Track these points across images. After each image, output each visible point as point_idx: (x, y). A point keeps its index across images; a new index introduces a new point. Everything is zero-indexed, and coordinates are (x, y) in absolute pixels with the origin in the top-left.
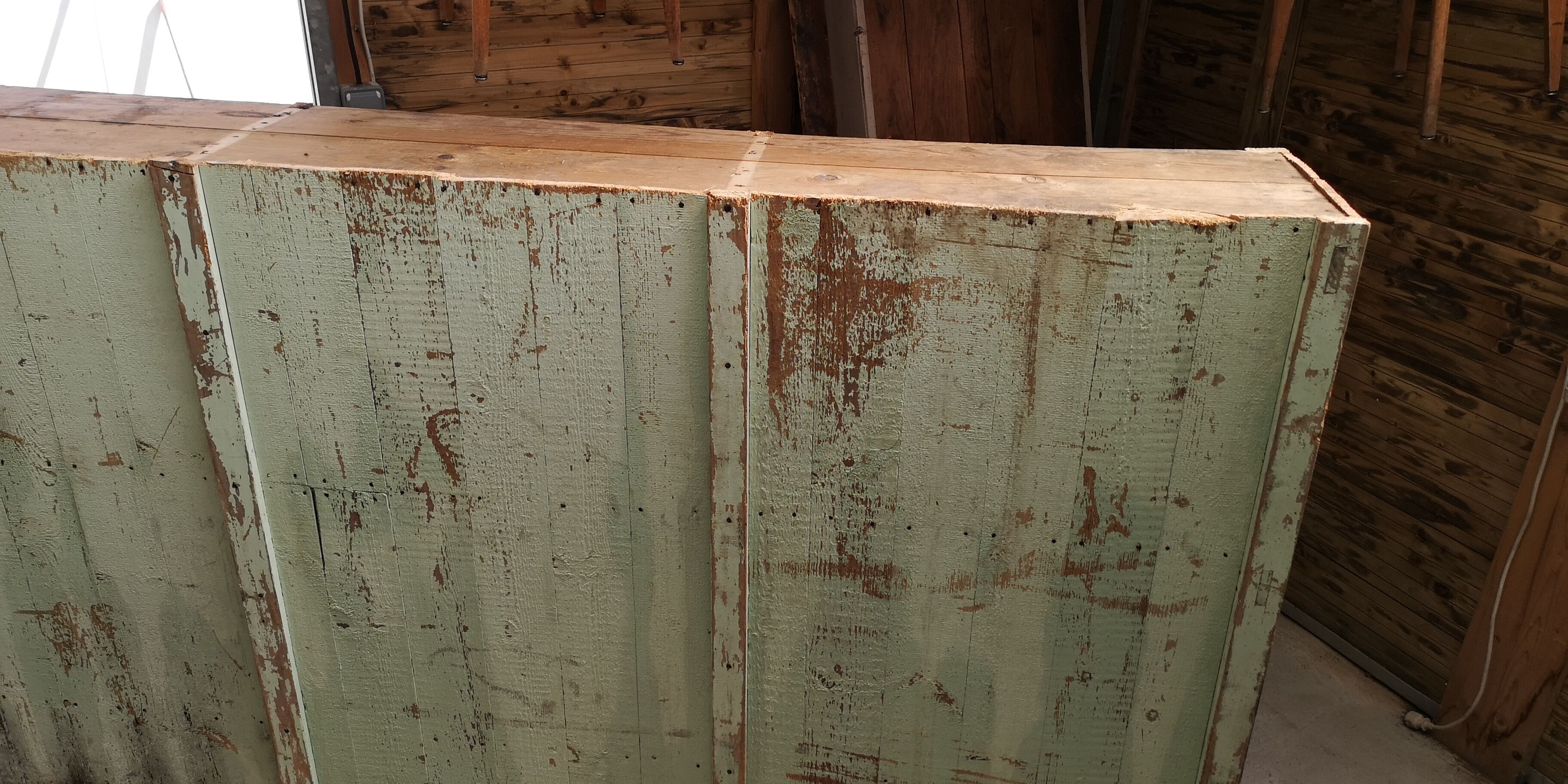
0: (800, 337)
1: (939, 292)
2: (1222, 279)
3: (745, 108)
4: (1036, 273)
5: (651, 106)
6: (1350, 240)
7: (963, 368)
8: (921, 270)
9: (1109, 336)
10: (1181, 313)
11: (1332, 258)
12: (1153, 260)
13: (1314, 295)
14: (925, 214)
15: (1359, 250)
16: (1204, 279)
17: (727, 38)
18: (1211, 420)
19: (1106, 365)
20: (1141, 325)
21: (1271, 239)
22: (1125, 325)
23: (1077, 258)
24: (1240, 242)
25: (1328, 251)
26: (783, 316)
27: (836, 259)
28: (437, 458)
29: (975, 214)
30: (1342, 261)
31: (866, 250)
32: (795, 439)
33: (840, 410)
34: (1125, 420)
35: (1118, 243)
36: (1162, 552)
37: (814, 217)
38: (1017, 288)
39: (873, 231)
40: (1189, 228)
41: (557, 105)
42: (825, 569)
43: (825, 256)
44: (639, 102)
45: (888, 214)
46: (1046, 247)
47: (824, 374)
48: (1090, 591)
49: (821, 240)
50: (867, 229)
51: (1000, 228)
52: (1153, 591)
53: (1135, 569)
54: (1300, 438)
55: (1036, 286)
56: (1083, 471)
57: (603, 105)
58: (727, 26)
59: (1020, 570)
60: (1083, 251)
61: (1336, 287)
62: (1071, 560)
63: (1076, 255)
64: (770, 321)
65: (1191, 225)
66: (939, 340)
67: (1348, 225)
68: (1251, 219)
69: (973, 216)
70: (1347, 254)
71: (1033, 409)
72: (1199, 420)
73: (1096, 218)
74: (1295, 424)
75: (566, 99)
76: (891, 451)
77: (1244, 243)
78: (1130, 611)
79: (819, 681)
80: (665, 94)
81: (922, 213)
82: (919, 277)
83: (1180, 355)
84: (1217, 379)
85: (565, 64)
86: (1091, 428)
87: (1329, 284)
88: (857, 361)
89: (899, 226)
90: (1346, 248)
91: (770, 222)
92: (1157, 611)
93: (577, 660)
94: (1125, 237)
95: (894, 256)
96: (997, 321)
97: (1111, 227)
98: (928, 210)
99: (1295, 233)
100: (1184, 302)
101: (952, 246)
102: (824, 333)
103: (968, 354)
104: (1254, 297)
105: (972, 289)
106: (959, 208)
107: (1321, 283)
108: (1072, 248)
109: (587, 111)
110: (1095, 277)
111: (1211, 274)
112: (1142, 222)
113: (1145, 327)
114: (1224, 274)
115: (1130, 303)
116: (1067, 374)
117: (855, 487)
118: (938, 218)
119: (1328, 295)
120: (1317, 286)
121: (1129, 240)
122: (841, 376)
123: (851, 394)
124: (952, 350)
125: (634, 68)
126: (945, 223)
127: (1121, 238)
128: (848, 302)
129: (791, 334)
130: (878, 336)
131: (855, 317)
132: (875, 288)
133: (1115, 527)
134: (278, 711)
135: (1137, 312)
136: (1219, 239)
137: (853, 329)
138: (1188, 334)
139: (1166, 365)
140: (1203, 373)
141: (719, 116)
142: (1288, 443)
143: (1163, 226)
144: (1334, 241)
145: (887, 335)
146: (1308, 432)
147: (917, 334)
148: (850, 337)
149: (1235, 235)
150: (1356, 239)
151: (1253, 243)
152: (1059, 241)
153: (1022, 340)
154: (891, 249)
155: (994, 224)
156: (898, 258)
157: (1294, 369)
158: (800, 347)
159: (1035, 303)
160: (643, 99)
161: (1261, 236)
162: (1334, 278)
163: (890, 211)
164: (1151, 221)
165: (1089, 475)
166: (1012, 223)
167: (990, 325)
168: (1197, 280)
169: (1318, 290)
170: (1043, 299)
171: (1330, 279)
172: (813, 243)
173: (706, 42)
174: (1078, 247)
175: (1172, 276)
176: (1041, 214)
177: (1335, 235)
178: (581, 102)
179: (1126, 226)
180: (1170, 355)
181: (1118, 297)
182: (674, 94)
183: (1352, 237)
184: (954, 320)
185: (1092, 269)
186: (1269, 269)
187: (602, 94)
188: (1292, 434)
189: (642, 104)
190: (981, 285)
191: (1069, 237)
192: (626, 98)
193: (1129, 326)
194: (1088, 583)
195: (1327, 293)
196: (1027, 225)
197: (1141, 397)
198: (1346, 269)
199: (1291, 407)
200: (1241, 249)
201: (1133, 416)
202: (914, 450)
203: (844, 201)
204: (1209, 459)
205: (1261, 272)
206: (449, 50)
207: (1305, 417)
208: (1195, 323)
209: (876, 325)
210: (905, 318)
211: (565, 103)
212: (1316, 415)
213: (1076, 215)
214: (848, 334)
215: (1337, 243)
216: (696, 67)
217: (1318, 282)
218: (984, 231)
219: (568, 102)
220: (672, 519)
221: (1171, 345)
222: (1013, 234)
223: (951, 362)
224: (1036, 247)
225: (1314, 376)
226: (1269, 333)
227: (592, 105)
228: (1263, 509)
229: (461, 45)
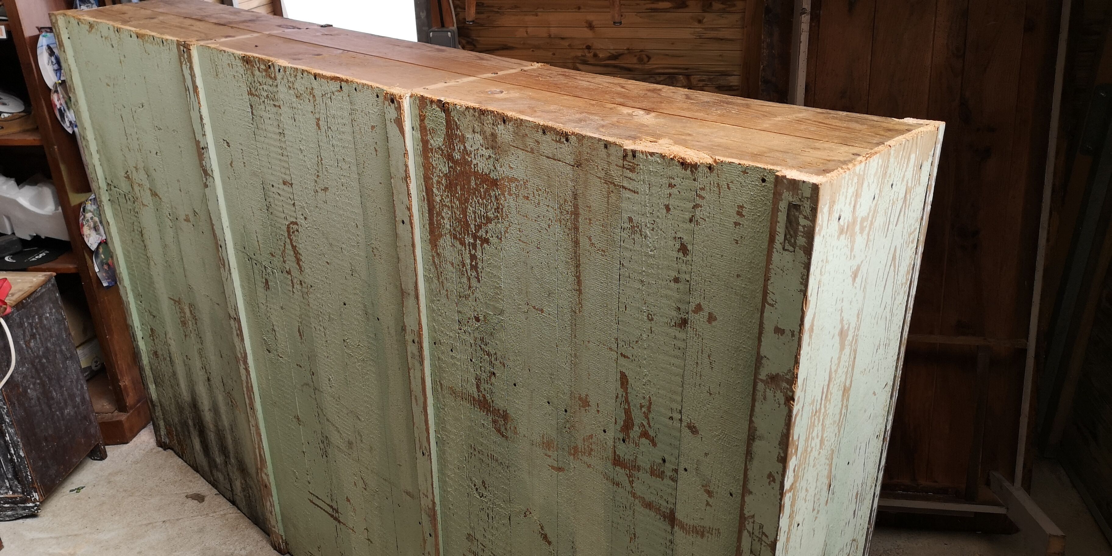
0: (443, 210)
1: (516, 190)
2: (707, 219)
3: (735, 73)
4: (574, 186)
5: (654, 64)
6: (802, 197)
7: (535, 259)
8: (503, 171)
9: (627, 254)
10: (678, 246)
11: (788, 214)
12: (654, 190)
13: (775, 250)
14: (502, 123)
15: (811, 210)
16: (693, 216)
17: (724, 16)
18: (709, 356)
19: (628, 281)
20: (649, 250)
21: (744, 186)
22: (637, 247)
23: (600, 178)
24: (718, 184)
25: (783, 206)
26: (433, 192)
27: (456, 152)
28: (292, 253)
29: (532, 127)
30: (797, 219)
31: (472, 147)
32: (447, 290)
33: (469, 274)
34: (645, 336)
35: (627, 169)
36: (681, 471)
37: (441, 115)
38: (563, 197)
39: (474, 132)
40: (677, 163)
41: (582, 56)
42: (471, 400)
43: (450, 148)
44: (646, 59)
45: (481, 119)
46: (578, 164)
47: (458, 243)
48: (632, 487)
49: (447, 134)
50: (471, 130)
51: (547, 142)
52: (678, 506)
53: (662, 480)
54: (775, 396)
55: (575, 199)
56: (619, 375)
57: (617, 59)
58: (724, 6)
59: (584, 449)
60: (603, 172)
61: (794, 245)
62: (617, 453)
63: (599, 175)
64: (427, 194)
65: (679, 161)
66: (520, 231)
67: (799, 181)
68: (725, 163)
69: (530, 129)
70: (801, 213)
71: (582, 307)
72: (700, 353)
73: (610, 143)
74: (769, 380)
75: (589, 53)
76: (499, 316)
77: (722, 187)
78: (662, 519)
79: (474, 490)
80: (667, 55)
81: (501, 121)
82: (503, 176)
83: (680, 286)
84: (711, 318)
85: (591, 26)
86: (622, 337)
87: (787, 241)
88: (475, 237)
89: (488, 129)
90: (800, 206)
91: (420, 116)
92: (682, 527)
93: (360, 417)
94: (631, 164)
95: (487, 155)
96: (553, 224)
97: (621, 154)
98: (505, 120)
99: (763, 184)
100: (679, 235)
101: (520, 152)
102: (455, 210)
103: (538, 248)
104: (734, 242)
105: (535, 192)
106: (522, 120)
107: (780, 238)
108: (596, 168)
109: (604, 62)
110: (613, 197)
111: (698, 212)
112: (642, 152)
113: (652, 253)
114: (708, 215)
115: (640, 227)
116: (602, 283)
117: (482, 339)
118: (510, 126)
119: (786, 252)
120: (776, 241)
121: (634, 168)
122: (467, 247)
123: (474, 263)
124: (528, 242)
125: (643, 33)
126: (514, 132)
127: (629, 165)
128: (465, 187)
129: (438, 206)
130: (484, 219)
131: (471, 201)
132: (479, 179)
133: (645, 434)
134: (247, 394)
135: (645, 236)
136: (703, 179)
137: (470, 210)
138: (684, 268)
139: (670, 293)
140: (699, 308)
141: (712, 77)
142: (765, 398)
143: (657, 159)
144: (787, 197)
145: (489, 220)
146: (781, 392)
147: (506, 224)
148: (469, 217)
149: (712, 178)
150: (807, 198)
151: (729, 188)
152: (586, 160)
153: (570, 245)
154: (486, 149)
155: (544, 138)
156: (490, 157)
157: (763, 323)
158: (443, 218)
159: (576, 214)
160: (649, 58)
161: (735, 182)
162: (792, 237)
163: (482, 116)
164: (649, 153)
165: (624, 379)
166: (555, 139)
167: (549, 226)
168: (688, 216)
169: (778, 245)
170: (581, 211)
171: (788, 236)
172: (443, 136)
173: (704, 18)
174: (600, 168)
175: (668, 208)
176: (573, 134)
177: (788, 190)
178: (601, 55)
179: (631, 154)
180: (672, 284)
181: (630, 220)
182: (673, 56)
183: (804, 195)
184: (527, 217)
185: (611, 190)
186: (744, 216)
187: (617, 51)
188: (768, 390)
189: (648, 61)
190: (540, 190)
191: (593, 158)
192: (635, 56)
193: (640, 249)
194: (631, 479)
195: (786, 250)
196: (565, 142)
197: (655, 318)
198: (801, 228)
199: (764, 361)
200: (720, 192)
201: (650, 334)
202: (512, 321)
203: (456, 104)
204: (711, 394)
205: (737, 219)
206: (509, 10)
207: (777, 375)
208: (689, 258)
209: (482, 210)
210: (498, 208)
211: (589, 55)
212: (787, 377)
213: (595, 138)
214: (468, 214)
215: (791, 199)
216: (695, 37)
217: (777, 237)
218: (538, 142)
219: (592, 54)
220: (393, 331)
221: (674, 274)
222: (556, 148)
223: (528, 252)
224: (573, 163)
225: (782, 335)
226: (750, 282)
227: (610, 58)
228: (749, 457)
229: (518, 7)
